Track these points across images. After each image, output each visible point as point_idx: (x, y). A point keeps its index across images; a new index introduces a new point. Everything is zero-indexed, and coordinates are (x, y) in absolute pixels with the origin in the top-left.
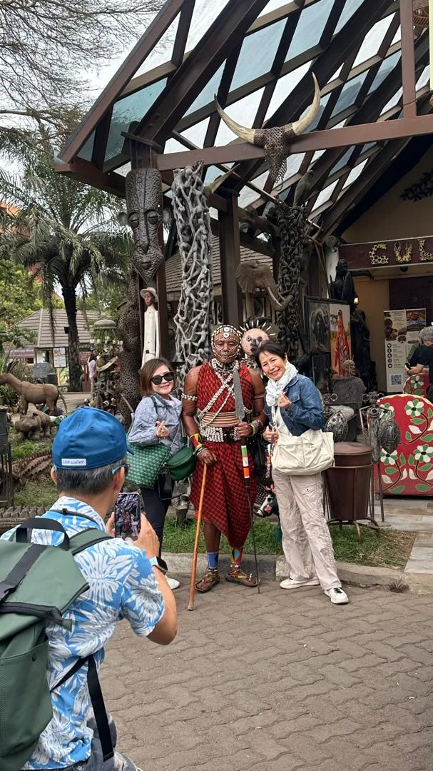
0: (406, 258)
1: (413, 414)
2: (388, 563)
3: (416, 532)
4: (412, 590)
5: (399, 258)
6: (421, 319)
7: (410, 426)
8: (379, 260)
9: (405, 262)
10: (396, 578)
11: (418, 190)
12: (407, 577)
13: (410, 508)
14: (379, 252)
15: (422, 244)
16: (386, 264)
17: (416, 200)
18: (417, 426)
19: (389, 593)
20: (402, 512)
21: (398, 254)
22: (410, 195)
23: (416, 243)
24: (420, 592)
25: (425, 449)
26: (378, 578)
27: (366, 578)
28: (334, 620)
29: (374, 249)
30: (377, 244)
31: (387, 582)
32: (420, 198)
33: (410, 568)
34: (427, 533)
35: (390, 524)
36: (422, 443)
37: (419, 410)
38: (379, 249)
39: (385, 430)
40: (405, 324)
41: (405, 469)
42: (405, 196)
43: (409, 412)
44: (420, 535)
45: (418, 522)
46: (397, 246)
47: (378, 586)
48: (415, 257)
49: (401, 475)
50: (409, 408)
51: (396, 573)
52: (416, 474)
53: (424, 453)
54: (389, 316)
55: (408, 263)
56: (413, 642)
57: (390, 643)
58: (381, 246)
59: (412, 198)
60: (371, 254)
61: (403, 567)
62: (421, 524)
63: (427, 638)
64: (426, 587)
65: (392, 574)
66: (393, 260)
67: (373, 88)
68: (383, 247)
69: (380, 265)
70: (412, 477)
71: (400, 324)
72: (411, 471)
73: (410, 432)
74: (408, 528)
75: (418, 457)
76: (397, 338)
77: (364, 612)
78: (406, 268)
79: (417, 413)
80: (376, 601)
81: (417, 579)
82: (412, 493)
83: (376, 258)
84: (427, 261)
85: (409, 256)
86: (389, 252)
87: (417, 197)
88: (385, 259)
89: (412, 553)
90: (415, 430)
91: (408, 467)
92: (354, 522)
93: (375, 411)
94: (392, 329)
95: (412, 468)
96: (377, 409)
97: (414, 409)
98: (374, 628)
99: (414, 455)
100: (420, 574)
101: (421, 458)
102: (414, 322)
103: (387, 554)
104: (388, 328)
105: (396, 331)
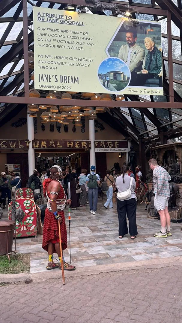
0: (14, 146)
1: (26, 205)
2: (22, 270)
3: (30, 253)
4: (34, 281)
5: (11, 146)
6: (18, 167)
7: (25, 210)
8: (4, 146)
9: (13, 148)
10: (27, 277)
11: (17, 124)
12: (31, 276)
13: (25, 242)
14: (4, 143)
15: (19, 142)
16: (6, 148)
17: (16, 127)
18: (28, 210)
19: (25, 285)
20: (22, 245)
21: (11, 145)
22: (15, 125)
23: (18, 141)
24: (37, 281)
25: (30, 218)
26: (20, 278)
27: (14, 280)
28: (5, 306)
29: (2, 142)
30: (3, 140)
31: (24, 279)
32: (18, 127)
33: (32, 271)
34: (34, 253)
35: (19, 251)
36: (29, 216)
37: (29, 204)
38: (4, 142)
39: (19, 213)
40: (13, 169)
41: (22, 227)
42: (13, 125)
43: (25, 205)
44: (32, 254)
45: (29, 249)
46: (11, 142)
47: (20, 282)
48: (17, 146)
49: (21, 229)
50: (25, 203)
51: (27, 275)
52: (26, 228)
53: (30, 220)
54: (7, 166)
55: (14, 148)
56: (42, 309)
57: (32, 313)
58: (5, 141)
59: (15, 126)
60: (1, 144)
61: (29, 271)
62: (31, 249)
63: (47, 306)
64: (39, 279)
65: (26, 275)
66: (9, 147)
67: (5, 86)
68: (5, 142)
69: (4, 148)
70: (25, 229)
71: (11, 169)
72: (25, 227)
73: (25, 212)
74: (27, 252)
75: (27, 221)
76: (10, 174)
77: (18, 298)
78: (13, 150)
79: (28, 205)
80: (21, 290)
81: (36, 276)
82: (25, 236)
83: (3, 145)
84: (21, 148)
85: (15, 146)
86: (7, 144)
87: (17, 126)
88: (6, 146)
89: (31, 264)
90: (27, 211)
91: (23, 226)
92: (7, 254)
93: (14, 206)
94: (8, 171)
95: (25, 226)
96: (15, 205)
97: (27, 203)
98: (24, 306)
99: (26, 221)
100: (37, 273)
101: (29, 221)
102: (16, 169)
103: (21, 266)
104: (7, 170)
105: (9, 171)
